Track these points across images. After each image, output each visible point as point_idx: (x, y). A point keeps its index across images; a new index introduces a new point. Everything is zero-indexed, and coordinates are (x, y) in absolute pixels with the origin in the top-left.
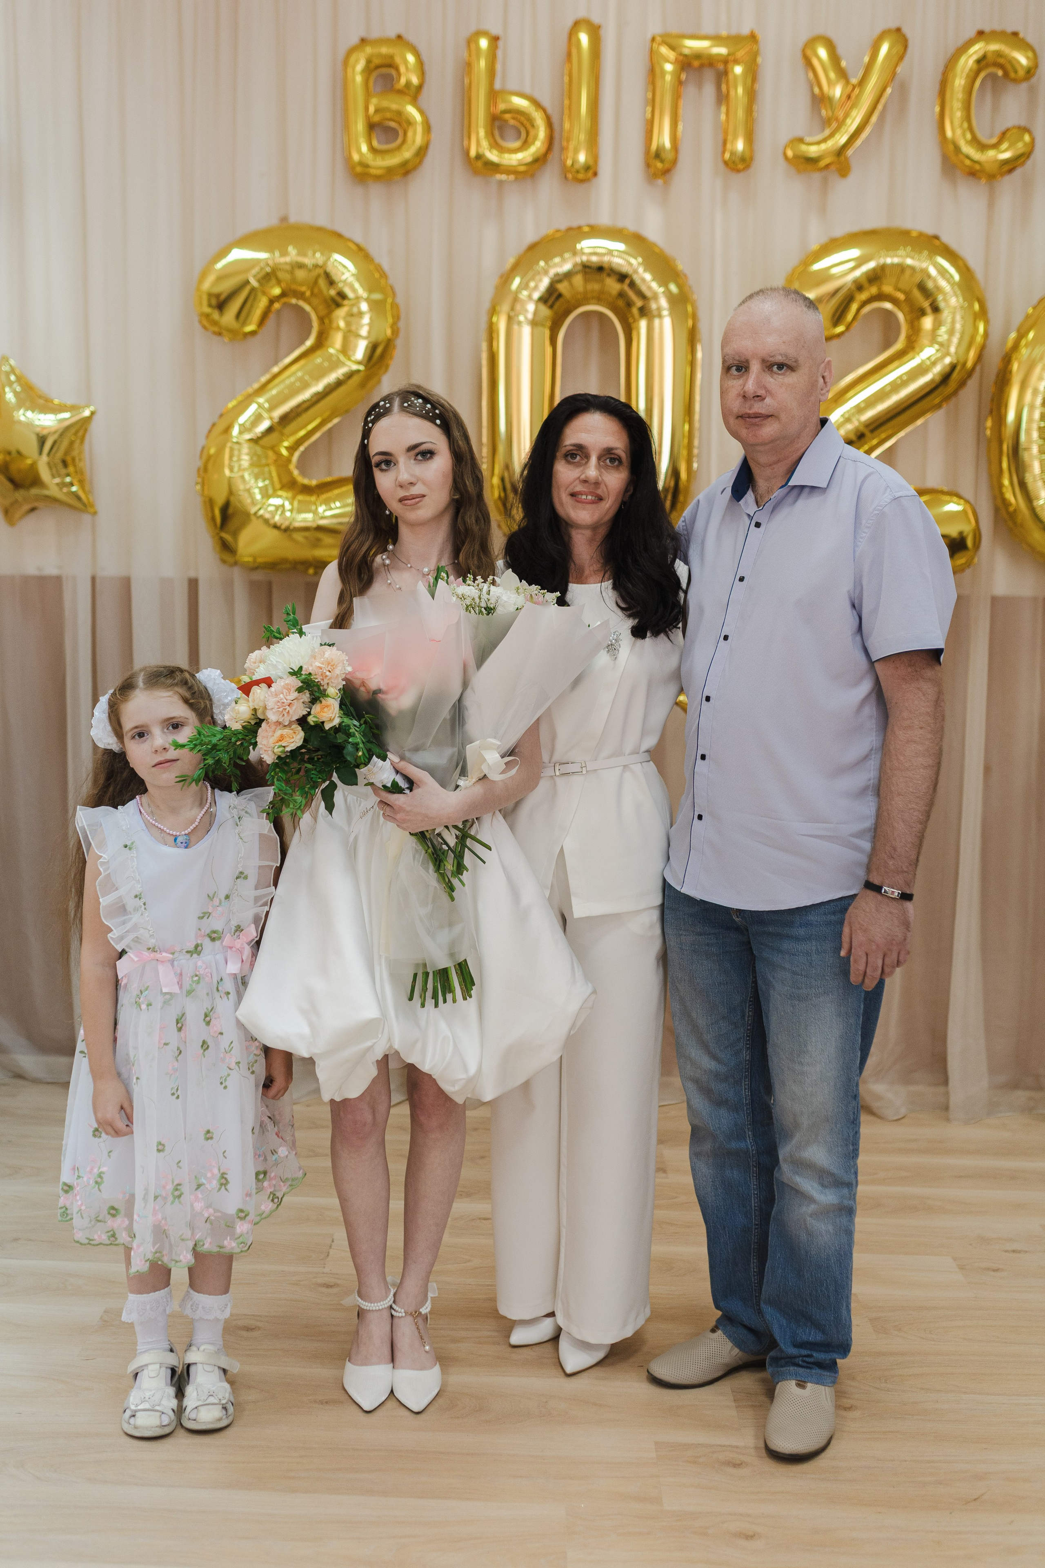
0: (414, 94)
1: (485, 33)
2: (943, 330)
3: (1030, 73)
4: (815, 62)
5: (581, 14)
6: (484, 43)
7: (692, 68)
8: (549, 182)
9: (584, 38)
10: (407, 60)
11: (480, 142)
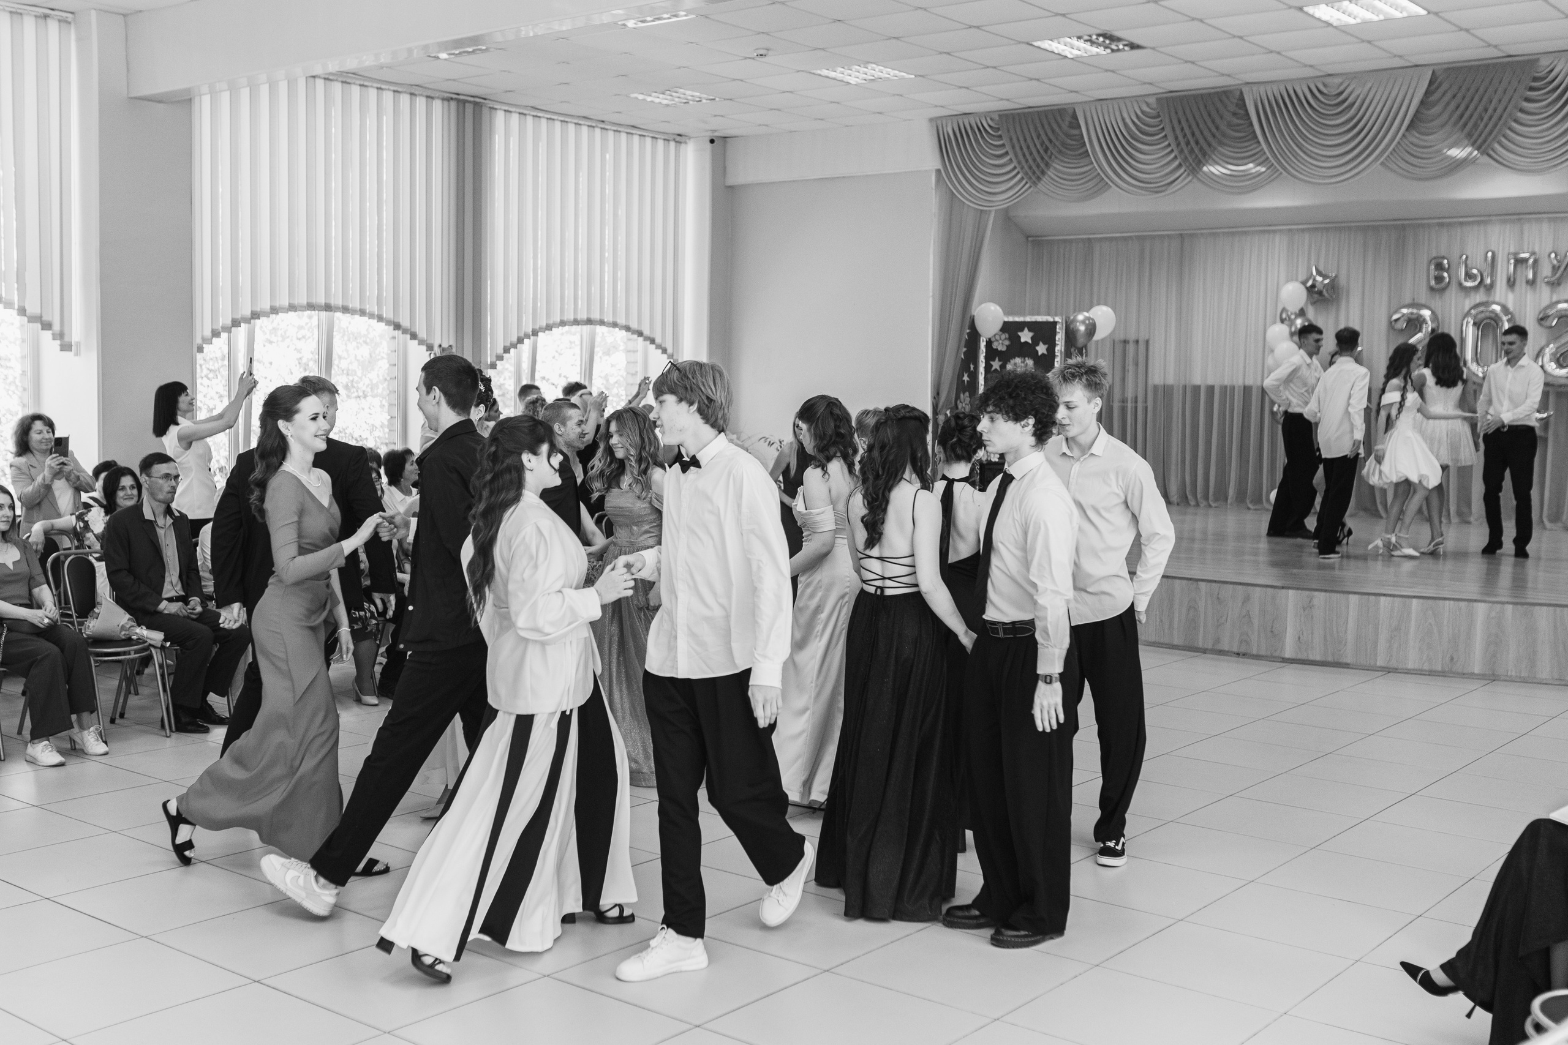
0: (1447, 270)
4: (1551, 259)
5: (1490, 248)
6: (1465, 257)
7: (1520, 262)
8: (1482, 289)
9: (1490, 254)
10: (1445, 262)
11: (1463, 281)
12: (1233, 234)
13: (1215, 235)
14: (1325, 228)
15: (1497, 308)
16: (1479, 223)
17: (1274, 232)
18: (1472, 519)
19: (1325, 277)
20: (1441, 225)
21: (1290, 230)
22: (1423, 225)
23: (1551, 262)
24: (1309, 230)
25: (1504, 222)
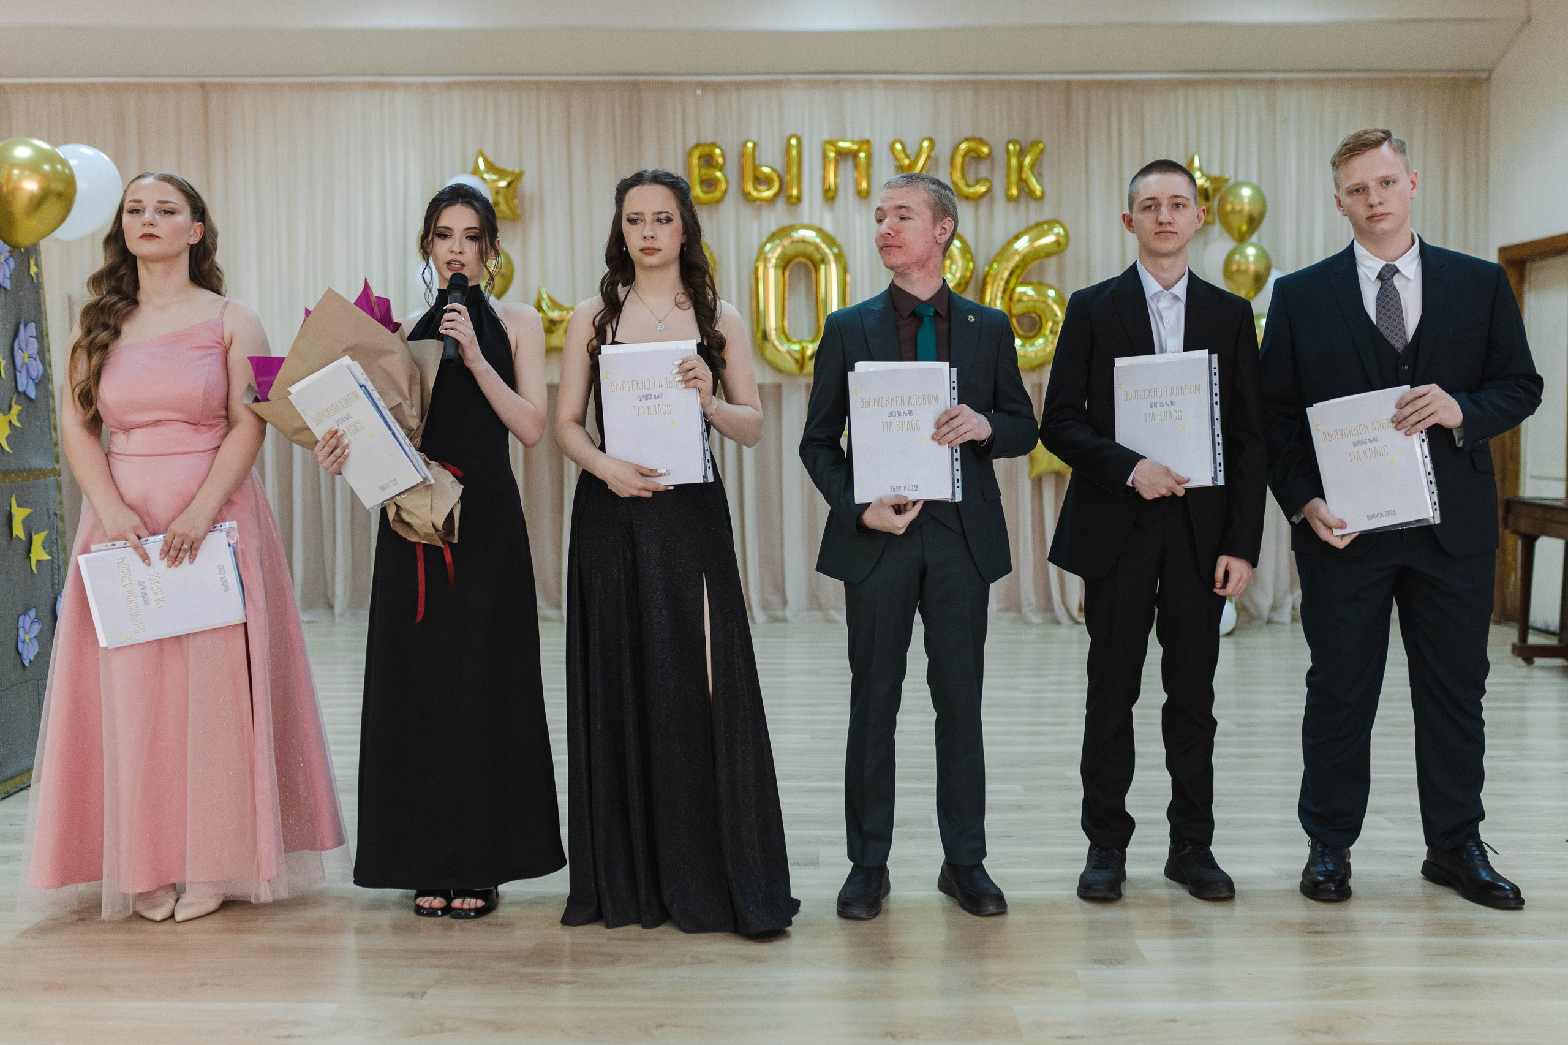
0: (721, 168)
1: (750, 141)
2: (954, 267)
3: (990, 155)
4: (896, 152)
5: (793, 131)
6: (750, 145)
7: (842, 154)
8: (781, 204)
9: (794, 142)
10: (718, 151)
11: (749, 187)
12: (311, 87)
13: (274, 88)
14: (491, 83)
15: (810, 235)
16: (768, 85)
17: (393, 86)
18: (789, 613)
19: (501, 173)
20: (704, 86)
21: (425, 85)
22: (669, 85)
23: (896, 159)
24: (459, 85)
25: (812, 85)
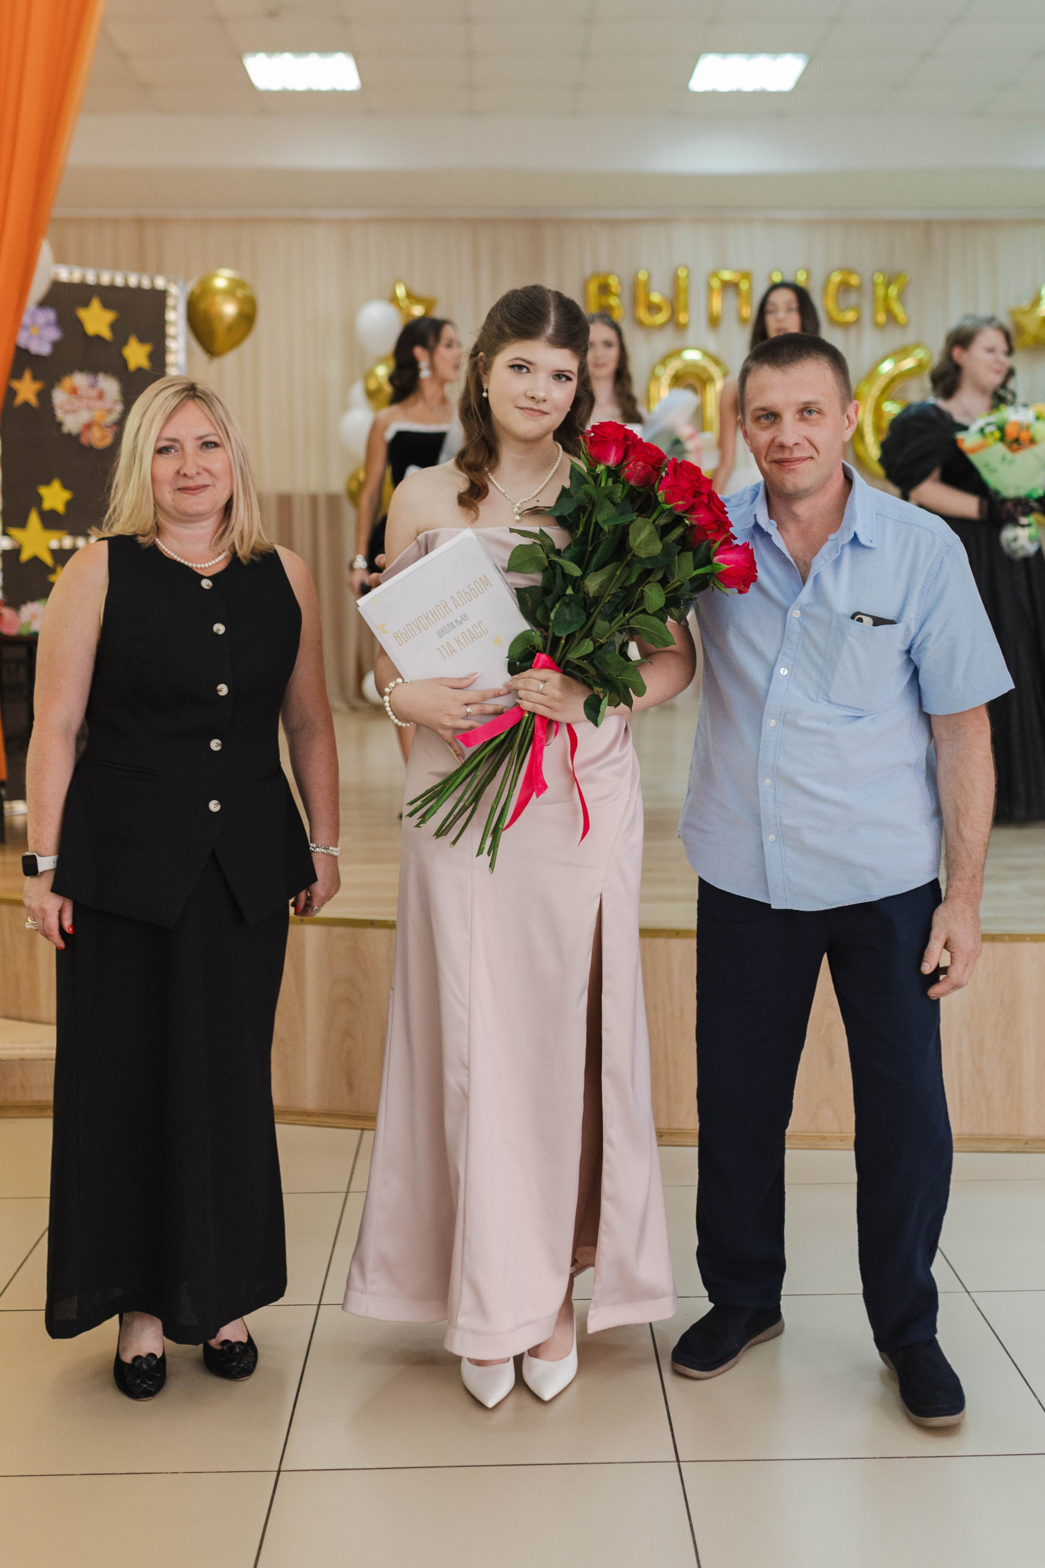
3: (859, 285)
5: (681, 262)
6: (641, 274)
7: (726, 285)
8: (670, 330)
9: (682, 272)
10: (612, 281)
11: (643, 314)
16: (657, 221)
19: (418, 301)
22: (570, 221)
25: (697, 221)
